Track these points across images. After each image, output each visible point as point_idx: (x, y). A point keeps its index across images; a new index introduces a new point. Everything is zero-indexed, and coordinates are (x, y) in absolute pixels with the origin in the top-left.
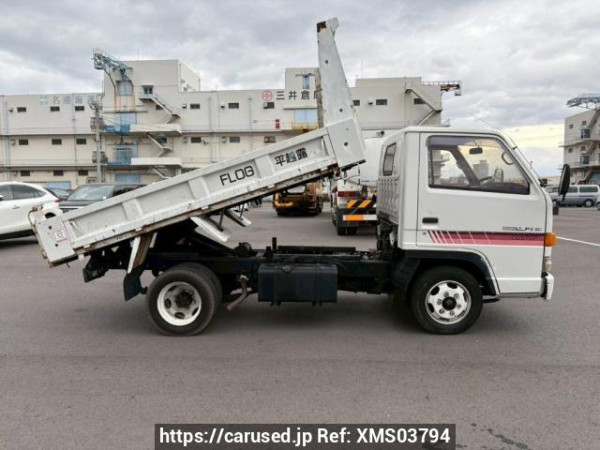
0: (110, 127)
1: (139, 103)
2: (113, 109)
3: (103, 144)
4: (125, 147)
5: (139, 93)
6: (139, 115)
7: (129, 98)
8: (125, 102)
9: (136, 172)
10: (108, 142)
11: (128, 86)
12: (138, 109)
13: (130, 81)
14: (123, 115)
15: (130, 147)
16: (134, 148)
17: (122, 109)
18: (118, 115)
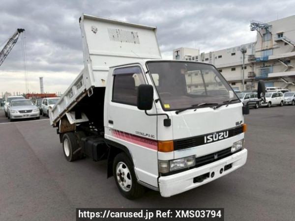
0: (258, 58)
1: (274, 43)
2: (260, 49)
3: (255, 68)
4: (266, 68)
5: (275, 37)
6: (274, 50)
7: (269, 42)
8: (267, 44)
9: (271, 81)
10: (257, 67)
11: (269, 35)
12: (274, 47)
13: (270, 33)
14: (265, 51)
15: (269, 68)
16: (270, 68)
17: (265, 48)
18: (263, 52)
